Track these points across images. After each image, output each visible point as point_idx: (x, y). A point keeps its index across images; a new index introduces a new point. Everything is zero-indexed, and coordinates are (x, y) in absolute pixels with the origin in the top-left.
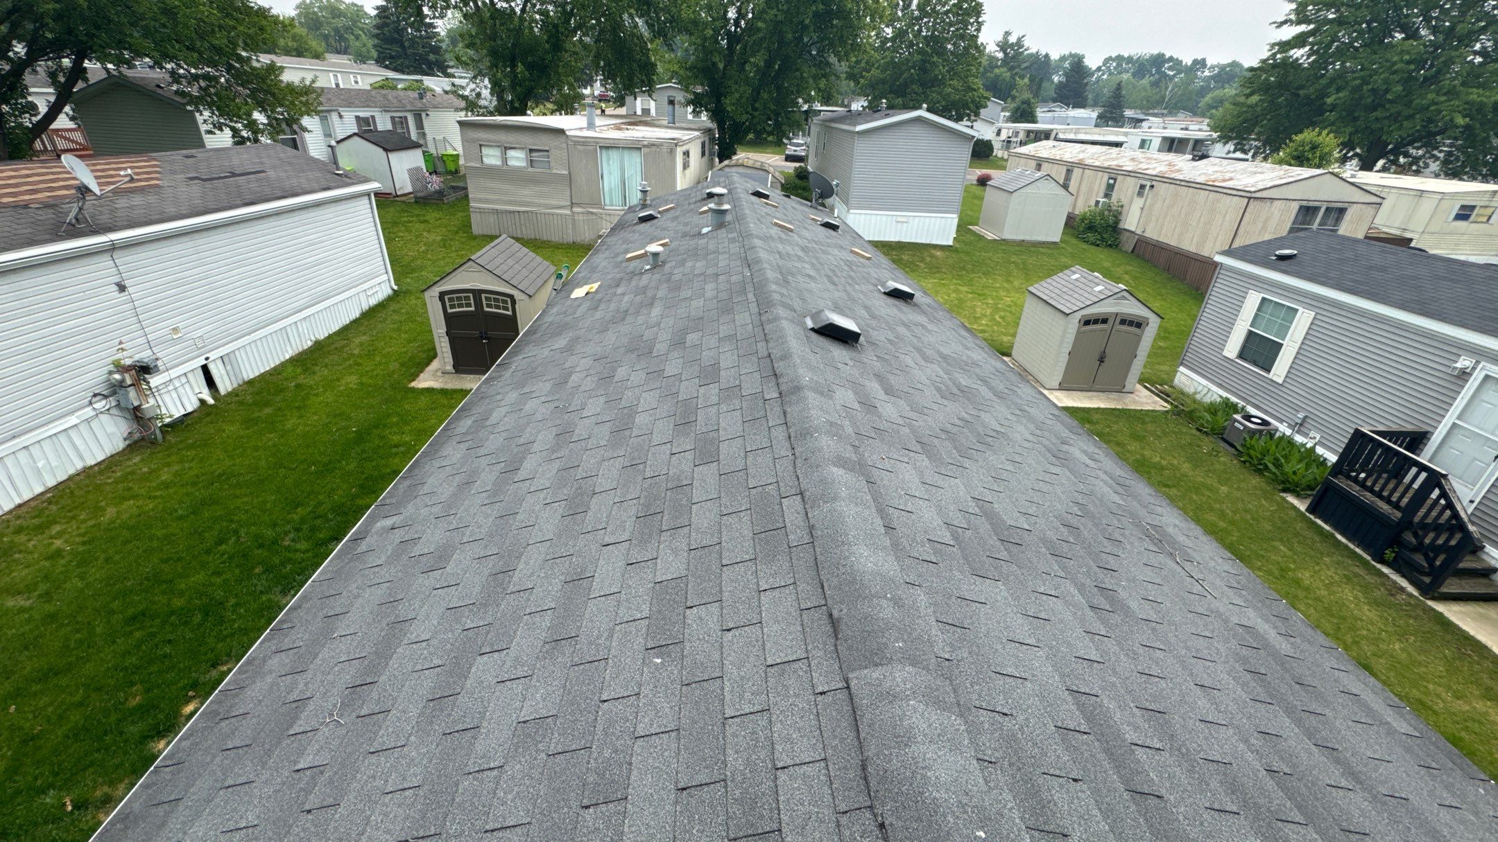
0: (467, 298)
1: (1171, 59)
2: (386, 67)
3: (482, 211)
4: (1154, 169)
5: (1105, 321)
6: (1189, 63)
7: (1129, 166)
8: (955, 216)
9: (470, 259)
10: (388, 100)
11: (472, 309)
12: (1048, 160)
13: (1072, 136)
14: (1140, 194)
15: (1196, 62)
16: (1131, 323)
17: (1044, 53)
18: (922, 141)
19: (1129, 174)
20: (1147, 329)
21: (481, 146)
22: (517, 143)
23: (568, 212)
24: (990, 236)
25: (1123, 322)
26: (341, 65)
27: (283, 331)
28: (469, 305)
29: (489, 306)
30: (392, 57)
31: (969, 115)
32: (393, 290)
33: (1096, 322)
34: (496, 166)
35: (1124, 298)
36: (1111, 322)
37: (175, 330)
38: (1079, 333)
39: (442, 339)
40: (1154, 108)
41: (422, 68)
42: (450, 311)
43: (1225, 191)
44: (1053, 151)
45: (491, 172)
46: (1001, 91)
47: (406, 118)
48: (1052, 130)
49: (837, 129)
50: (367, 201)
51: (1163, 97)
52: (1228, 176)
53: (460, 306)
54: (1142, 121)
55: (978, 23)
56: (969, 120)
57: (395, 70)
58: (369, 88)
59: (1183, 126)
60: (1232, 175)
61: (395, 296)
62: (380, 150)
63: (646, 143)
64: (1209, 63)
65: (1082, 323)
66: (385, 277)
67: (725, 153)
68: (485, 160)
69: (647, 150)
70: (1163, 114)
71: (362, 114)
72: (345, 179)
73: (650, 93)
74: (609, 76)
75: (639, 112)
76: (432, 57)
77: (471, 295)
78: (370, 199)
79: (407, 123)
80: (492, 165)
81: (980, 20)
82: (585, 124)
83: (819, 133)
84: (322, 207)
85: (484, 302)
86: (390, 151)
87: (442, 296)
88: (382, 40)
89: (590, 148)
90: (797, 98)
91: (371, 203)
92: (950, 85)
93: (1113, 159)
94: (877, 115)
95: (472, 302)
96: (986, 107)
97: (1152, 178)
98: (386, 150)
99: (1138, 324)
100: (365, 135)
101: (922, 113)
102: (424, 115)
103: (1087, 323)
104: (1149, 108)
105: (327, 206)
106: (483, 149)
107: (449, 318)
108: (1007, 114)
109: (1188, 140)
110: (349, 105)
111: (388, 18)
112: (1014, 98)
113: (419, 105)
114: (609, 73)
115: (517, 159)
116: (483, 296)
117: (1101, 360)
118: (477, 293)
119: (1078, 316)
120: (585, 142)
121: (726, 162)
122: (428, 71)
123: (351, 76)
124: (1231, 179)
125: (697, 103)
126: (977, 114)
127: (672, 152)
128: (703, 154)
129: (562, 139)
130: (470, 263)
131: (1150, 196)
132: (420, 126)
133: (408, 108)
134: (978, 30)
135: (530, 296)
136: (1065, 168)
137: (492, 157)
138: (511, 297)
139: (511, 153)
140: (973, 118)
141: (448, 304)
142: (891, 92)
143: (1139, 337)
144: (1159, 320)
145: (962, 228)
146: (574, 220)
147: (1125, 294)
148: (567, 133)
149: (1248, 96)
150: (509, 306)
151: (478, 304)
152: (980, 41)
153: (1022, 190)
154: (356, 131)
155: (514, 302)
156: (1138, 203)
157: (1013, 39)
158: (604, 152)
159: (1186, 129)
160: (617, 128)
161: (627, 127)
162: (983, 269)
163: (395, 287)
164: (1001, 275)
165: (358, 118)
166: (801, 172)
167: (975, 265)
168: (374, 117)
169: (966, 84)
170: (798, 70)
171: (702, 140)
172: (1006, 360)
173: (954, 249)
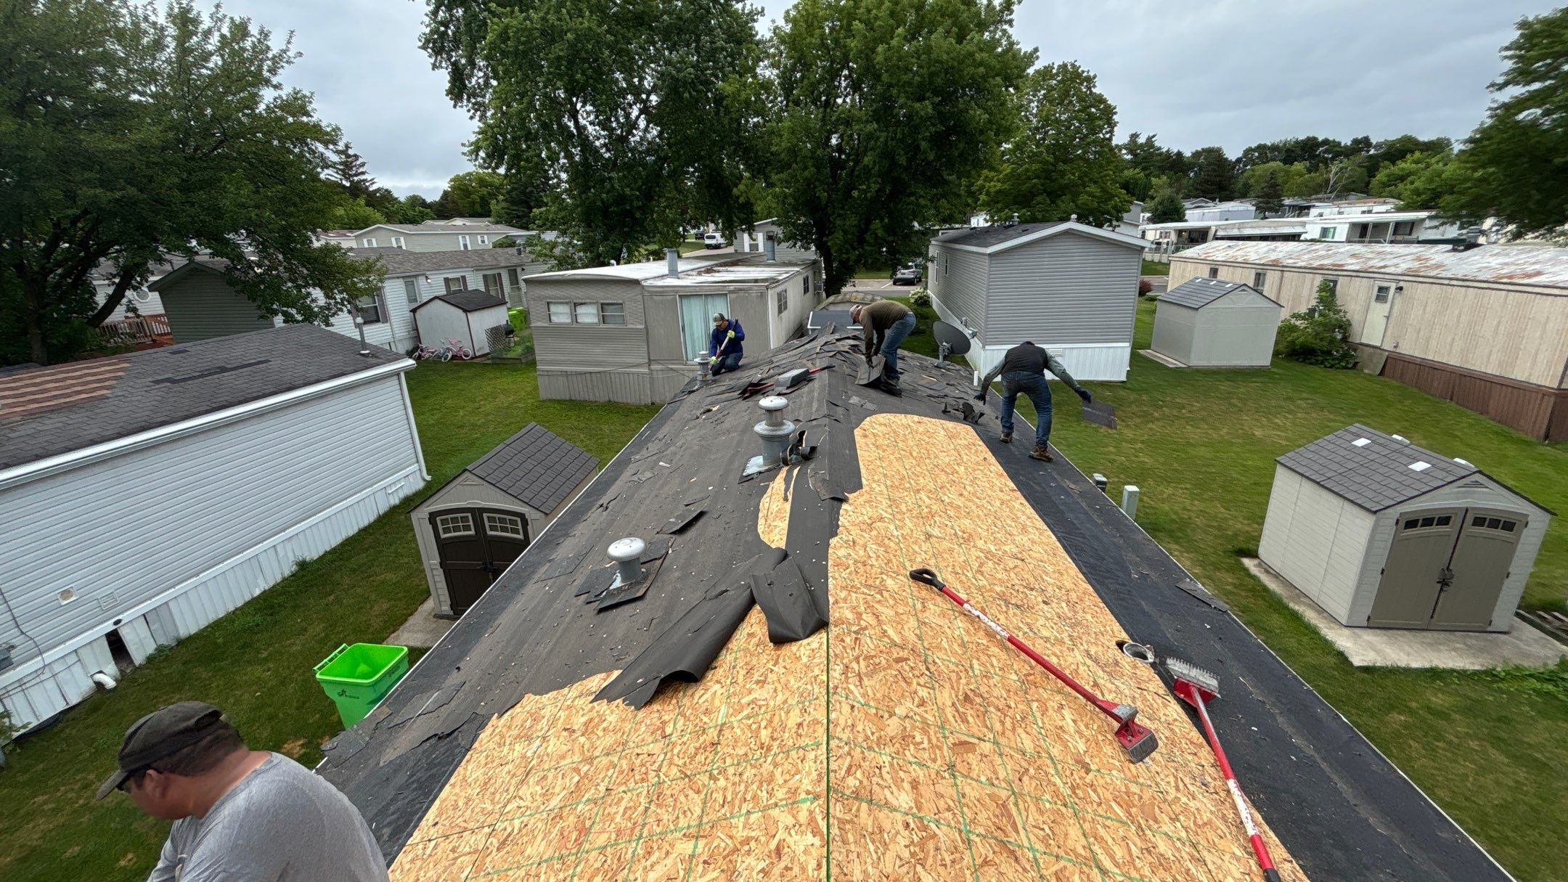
0: (465, 519)
1: (1326, 142)
3: (549, 374)
4: (1396, 265)
5: (1444, 521)
6: (1349, 144)
7: (1353, 264)
8: (1127, 344)
9: (465, 470)
10: (483, 259)
11: (472, 532)
12: (1225, 263)
13: (1235, 232)
14: (1379, 299)
15: (1356, 141)
16: (1494, 523)
17: (1176, 151)
18: (1077, 256)
19: (1357, 274)
20: (1525, 531)
21: (548, 303)
22: (588, 298)
23: (645, 370)
24: (1172, 362)
25: (1479, 522)
26: (470, 228)
27: (254, 562)
28: (467, 528)
29: (492, 528)
31: (1110, 221)
32: (424, 480)
33: (1428, 522)
34: (566, 324)
35: (1477, 484)
36: (1455, 523)
37: (66, 594)
38: (1396, 541)
39: (435, 573)
40: (1317, 193)
42: (443, 536)
43: (1530, 289)
44: (1231, 252)
45: (561, 331)
46: (1137, 191)
47: (499, 275)
48: (1209, 228)
49: (960, 250)
50: (396, 382)
51: (1327, 181)
52: (1530, 269)
53: (456, 529)
54: (1308, 208)
55: (1111, 125)
56: (1111, 225)
59: (1365, 209)
60: (1537, 267)
61: (428, 487)
62: (460, 312)
63: (732, 288)
64: (1374, 141)
65: (1402, 524)
66: (415, 467)
67: (833, 286)
68: (554, 319)
69: (733, 296)
70: (1329, 198)
71: (450, 276)
72: (371, 359)
73: (751, 229)
77: (469, 515)
78: (399, 379)
79: (500, 279)
80: (561, 324)
81: (1112, 122)
82: (666, 271)
83: (939, 254)
85: (487, 524)
86: (472, 311)
87: (432, 517)
89: (670, 298)
90: (912, 221)
91: (400, 384)
93: (1323, 257)
94: (1011, 232)
95: (471, 523)
96: (1129, 211)
97: (1396, 277)
98: (465, 311)
99: (1509, 525)
100: (449, 298)
101: (1072, 225)
102: (519, 270)
103: (1411, 524)
104: (1310, 195)
106: (551, 307)
107: (443, 546)
108: (1148, 215)
109: (1387, 224)
110: (439, 267)
112: (1152, 198)
113: (515, 261)
115: (588, 315)
116: (485, 515)
117: (1444, 583)
118: (477, 513)
119: (1395, 513)
120: (663, 291)
121: (832, 299)
122: (545, 227)
124: (1538, 273)
126: (1119, 219)
127: (762, 296)
128: (806, 290)
129: (637, 290)
130: (467, 474)
131: (1397, 301)
132: (514, 282)
133: (502, 265)
134: (1111, 132)
135: (546, 514)
136: (1253, 272)
137: (561, 315)
138: (522, 516)
139: (580, 310)
140: (1115, 223)
141: (440, 527)
142: (1015, 203)
143: (1511, 547)
144: (1548, 517)
145: (1135, 358)
146: (652, 379)
147: (1478, 477)
148: (644, 283)
149: (1475, 170)
150: (520, 527)
151: (479, 526)
152: (1114, 141)
153: (1209, 306)
154: (441, 294)
155: (525, 522)
156: (1380, 310)
157: (1142, 140)
158: (685, 301)
159: (1370, 212)
160: (709, 271)
161: (721, 269)
162: (1175, 412)
163: (429, 478)
164: (1203, 420)
165: (447, 280)
166: (920, 298)
167: (1162, 407)
168: (464, 278)
169: (1104, 190)
170: (913, 194)
171: (804, 275)
172: (1247, 562)
173: (1129, 385)
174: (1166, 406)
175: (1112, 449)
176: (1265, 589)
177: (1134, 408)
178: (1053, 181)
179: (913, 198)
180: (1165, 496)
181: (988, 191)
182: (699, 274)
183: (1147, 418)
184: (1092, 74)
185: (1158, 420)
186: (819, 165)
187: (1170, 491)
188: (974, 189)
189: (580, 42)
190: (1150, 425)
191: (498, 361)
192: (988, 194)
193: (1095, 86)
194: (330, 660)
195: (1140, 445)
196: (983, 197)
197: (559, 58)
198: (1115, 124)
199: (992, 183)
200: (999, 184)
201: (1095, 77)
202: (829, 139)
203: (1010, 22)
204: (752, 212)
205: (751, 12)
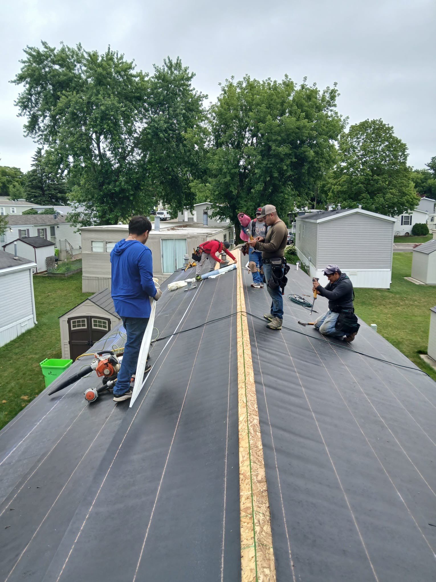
0: (84, 321)
2: (32, 202)
3: (89, 279)
8: (389, 270)
10: (37, 220)
11: (86, 327)
22: (113, 239)
24: (418, 283)
26: (6, 203)
28: (84, 325)
29: (95, 325)
30: (35, 196)
31: (406, 210)
32: (35, 324)
34: (100, 252)
39: (66, 346)
41: (52, 201)
42: (72, 329)
45: (95, 256)
47: (46, 229)
50: (29, 273)
53: (79, 326)
55: (405, 155)
56: (407, 213)
57: (37, 203)
58: (21, 214)
61: (37, 327)
62: (32, 247)
63: (189, 236)
66: (31, 316)
68: (94, 250)
69: (189, 240)
71: (22, 229)
72: (19, 261)
73: (192, 208)
74: (167, 201)
75: (186, 220)
76: (59, 195)
77: (86, 319)
79: (46, 232)
80: (98, 252)
81: (405, 153)
83: (300, 225)
84: (7, 276)
85: (93, 323)
86: (36, 248)
87: (69, 320)
88: (31, 188)
89: (156, 240)
92: (390, 192)
94: (332, 213)
95: (86, 323)
96: (418, 204)
98: (34, 247)
100: (24, 240)
101: (359, 210)
102: (56, 227)
105: (9, 275)
106: (93, 243)
107: (72, 333)
110: (16, 224)
111: (36, 175)
113: (53, 222)
114: (167, 200)
116: (93, 319)
118: (89, 318)
120: (153, 237)
122: (56, 203)
123: (11, 208)
125: (222, 213)
130: (88, 301)
132: (53, 233)
133: (48, 224)
134: (405, 159)
137: (98, 248)
138: (109, 320)
139: (109, 245)
140: (409, 211)
141: (72, 325)
145: (396, 278)
150: (107, 325)
151: (89, 324)
152: (408, 165)
154: (18, 238)
155: (110, 323)
158: (164, 242)
160: (173, 229)
161: (179, 228)
162: (411, 303)
163: (36, 323)
164: (424, 306)
165: (20, 231)
166: (290, 250)
167: (405, 300)
168: (28, 230)
169: (400, 191)
170: (282, 192)
171: (224, 233)
172: (422, 356)
173: (391, 291)
174: (408, 300)
175: (375, 317)
176: (424, 362)
177: (391, 301)
178: (373, 186)
179: (282, 194)
180: (394, 334)
181: (333, 190)
182: (168, 230)
183: (396, 304)
184: (390, 126)
185: (402, 306)
186: (233, 176)
187: (398, 332)
188: (325, 189)
189: (108, 110)
190: (397, 308)
191: (51, 275)
192: (333, 192)
193: (393, 133)
194: (45, 362)
195: (389, 315)
196: (330, 194)
197: (96, 118)
198: (408, 154)
199: (336, 186)
200: (340, 187)
201: (392, 128)
202: (239, 162)
203: (335, 106)
204: (194, 199)
205: (199, 96)
